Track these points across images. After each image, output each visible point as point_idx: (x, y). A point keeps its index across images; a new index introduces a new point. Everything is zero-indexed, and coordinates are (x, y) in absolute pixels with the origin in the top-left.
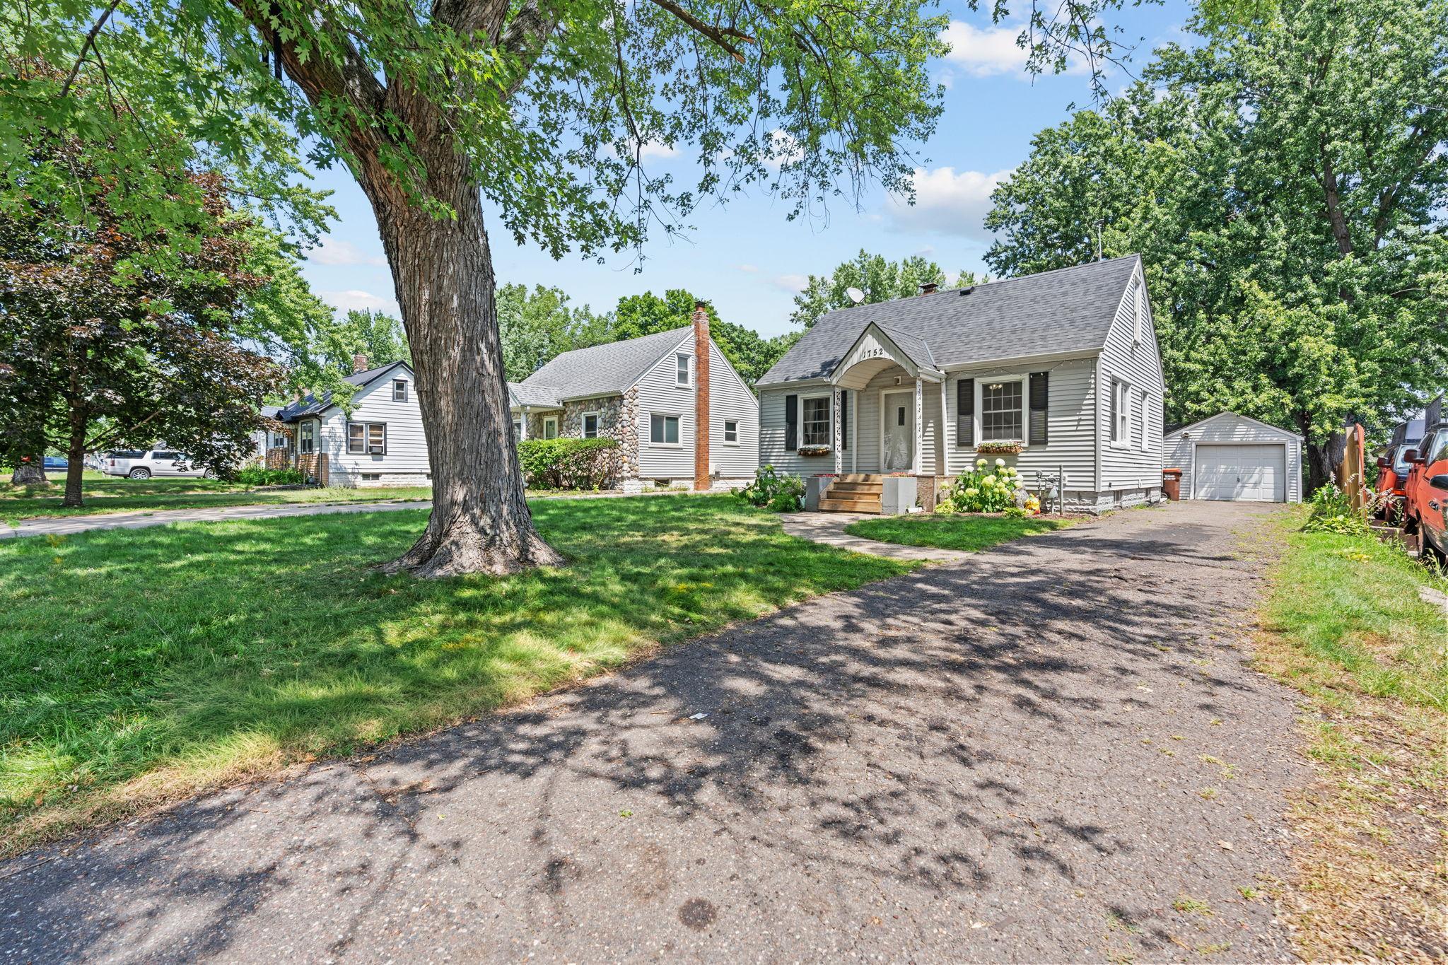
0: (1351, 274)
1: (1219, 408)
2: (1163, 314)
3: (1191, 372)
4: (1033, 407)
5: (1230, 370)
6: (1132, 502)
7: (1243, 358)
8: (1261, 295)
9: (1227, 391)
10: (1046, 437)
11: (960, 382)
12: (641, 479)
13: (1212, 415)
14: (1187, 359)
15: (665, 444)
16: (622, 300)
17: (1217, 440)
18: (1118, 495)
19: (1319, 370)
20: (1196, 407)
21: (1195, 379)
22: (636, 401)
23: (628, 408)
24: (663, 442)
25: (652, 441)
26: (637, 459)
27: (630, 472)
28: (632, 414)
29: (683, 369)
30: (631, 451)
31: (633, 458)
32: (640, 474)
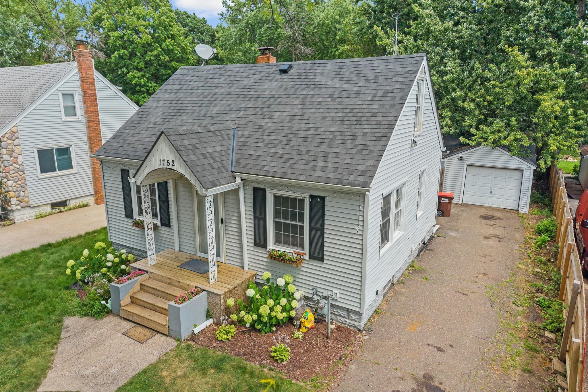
4: (312, 226)
10: (323, 255)
11: (255, 189)
12: (33, 208)
15: (58, 173)
17: (480, 163)
22: (17, 142)
23: (8, 149)
24: (55, 171)
25: (42, 172)
26: (26, 192)
27: (19, 204)
28: (14, 154)
29: (70, 104)
30: (18, 186)
31: (22, 192)
32: (33, 203)
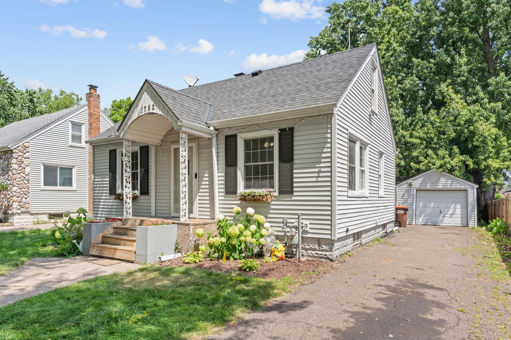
0: (504, 86)
1: (430, 167)
2: (398, 109)
3: (413, 145)
4: (282, 160)
5: (436, 144)
6: (371, 238)
7: (442, 136)
8: (454, 96)
9: (434, 156)
10: (292, 187)
11: (227, 137)
12: (32, 214)
13: (426, 171)
14: (411, 136)
15: (59, 188)
16: (114, 102)
17: (428, 187)
18: (357, 236)
19: (487, 144)
20: (417, 166)
21: (416, 149)
22: (27, 155)
23: (18, 160)
24: (56, 185)
25: (44, 185)
26: (28, 199)
27: (20, 209)
28: (23, 164)
29: (77, 133)
30: (22, 193)
31: (24, 199)
32: (31, 210)
